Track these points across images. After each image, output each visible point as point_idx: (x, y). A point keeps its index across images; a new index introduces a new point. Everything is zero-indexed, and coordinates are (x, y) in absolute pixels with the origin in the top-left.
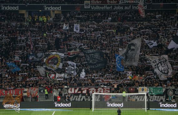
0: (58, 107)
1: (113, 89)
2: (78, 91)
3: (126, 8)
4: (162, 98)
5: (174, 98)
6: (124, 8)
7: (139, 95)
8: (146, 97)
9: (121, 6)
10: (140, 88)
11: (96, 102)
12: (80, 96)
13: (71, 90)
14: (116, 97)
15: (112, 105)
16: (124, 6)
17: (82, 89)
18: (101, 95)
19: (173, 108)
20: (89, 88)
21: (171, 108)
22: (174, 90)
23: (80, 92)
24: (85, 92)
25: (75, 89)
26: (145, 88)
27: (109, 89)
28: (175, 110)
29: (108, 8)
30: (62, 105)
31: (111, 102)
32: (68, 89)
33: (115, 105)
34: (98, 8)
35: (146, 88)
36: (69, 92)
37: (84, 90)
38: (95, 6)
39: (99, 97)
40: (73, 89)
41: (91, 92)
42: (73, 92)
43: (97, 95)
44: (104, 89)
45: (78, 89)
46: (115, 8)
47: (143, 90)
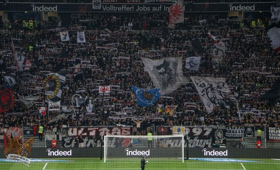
0: (52, 157)
1: (135, 129)
2: (83, 132)
3: (154, 9)
4: (207, 142)
5: (225, 142)
6: (151, 9)
7: (173, 139)
8: (183, 141)
9: (146, 6)
10: (175, 128)
11: (109, 149)
12: (86, 140)
13: (72, 131)
14: (139, 141)
15: (133, 153)
16: (151, 6)
17: (89, 129)
18: (117, 138)
19: (223, 157)
20: (100, 128)
21: (219, 157)
22: (224, 131)
23: (85, 134)
24: (93, 134)
25: (79, 129)
26: (182, 127)
27: (129, 129)
28: (226, 160)
29: (128, 9)
30: (59, 153)
31: (131, 148)
32: (67, 129)
33: (137, 153)
34: (112, 8)
35: (184, 127)
36: (70, 133)
37: (92, 131)
38: (109, 6)
39: (114, 141)
40: (75, 130)
41: (102, 134)
42: (75, 134)
43: (111, 139)
44: (121, 130)
45: (82, 129)
46: (139, 9)
47: (179, 130)
